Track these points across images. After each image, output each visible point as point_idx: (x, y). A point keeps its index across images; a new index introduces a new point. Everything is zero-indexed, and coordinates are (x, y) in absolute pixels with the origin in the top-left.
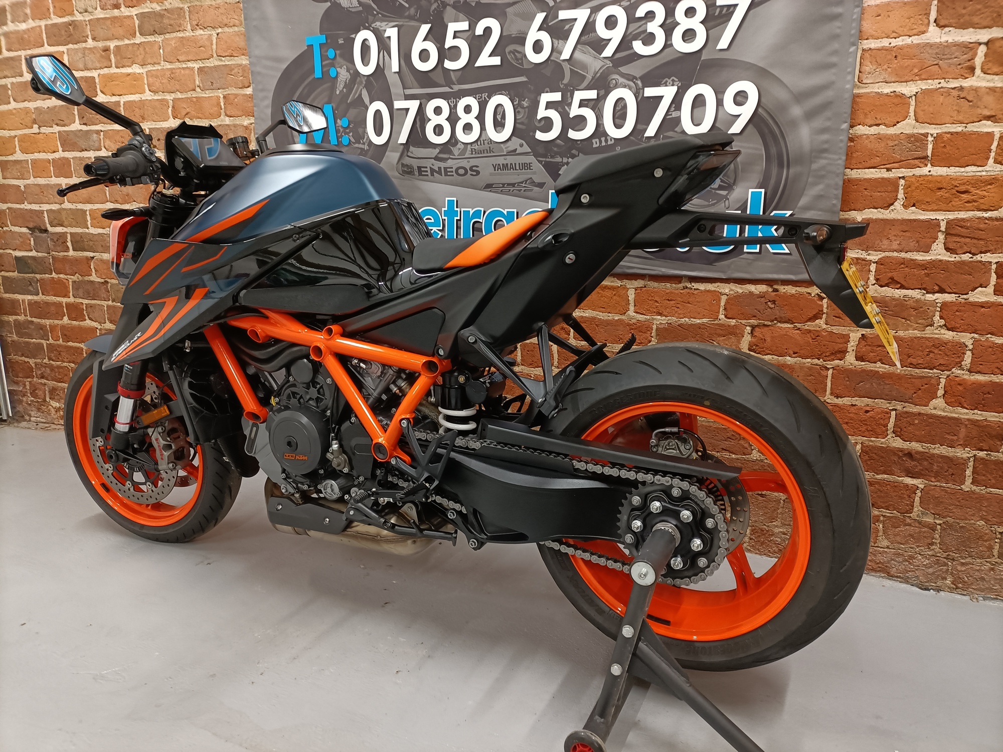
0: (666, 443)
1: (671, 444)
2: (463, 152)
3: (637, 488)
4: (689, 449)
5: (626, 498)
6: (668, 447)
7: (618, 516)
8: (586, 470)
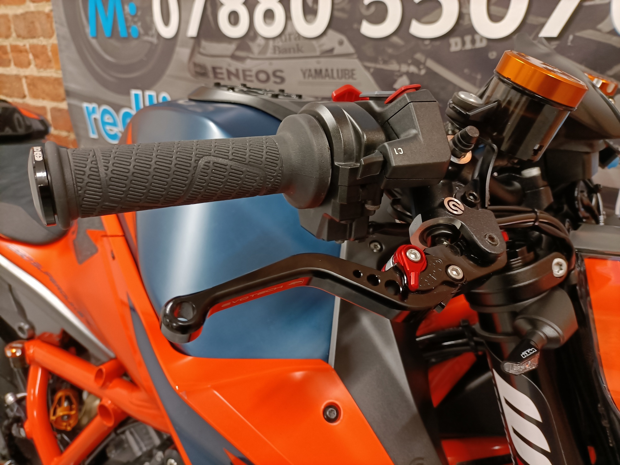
2: (264, 49)
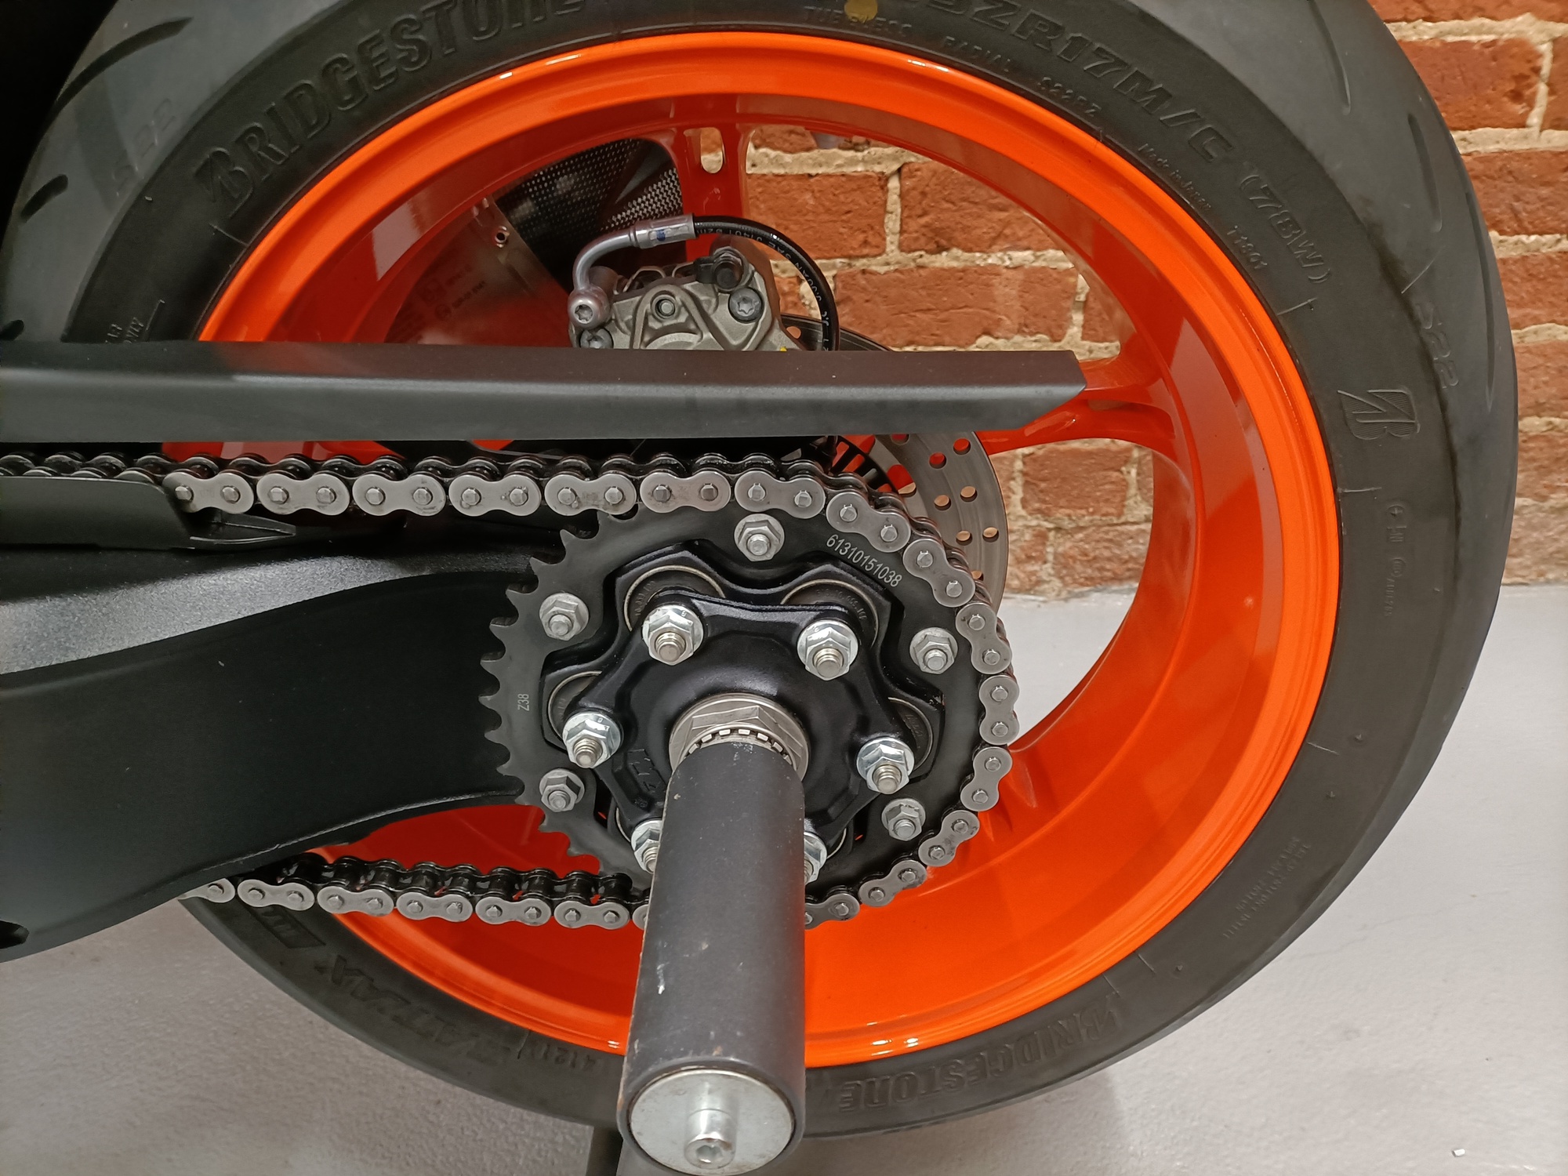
0: (647, 306)
1: (666, 307)
3: (554, 551)
4: (754, 318)
5: (509, 613)
6: (655, 325)
7: (486, 700)
8: (258, 509)
